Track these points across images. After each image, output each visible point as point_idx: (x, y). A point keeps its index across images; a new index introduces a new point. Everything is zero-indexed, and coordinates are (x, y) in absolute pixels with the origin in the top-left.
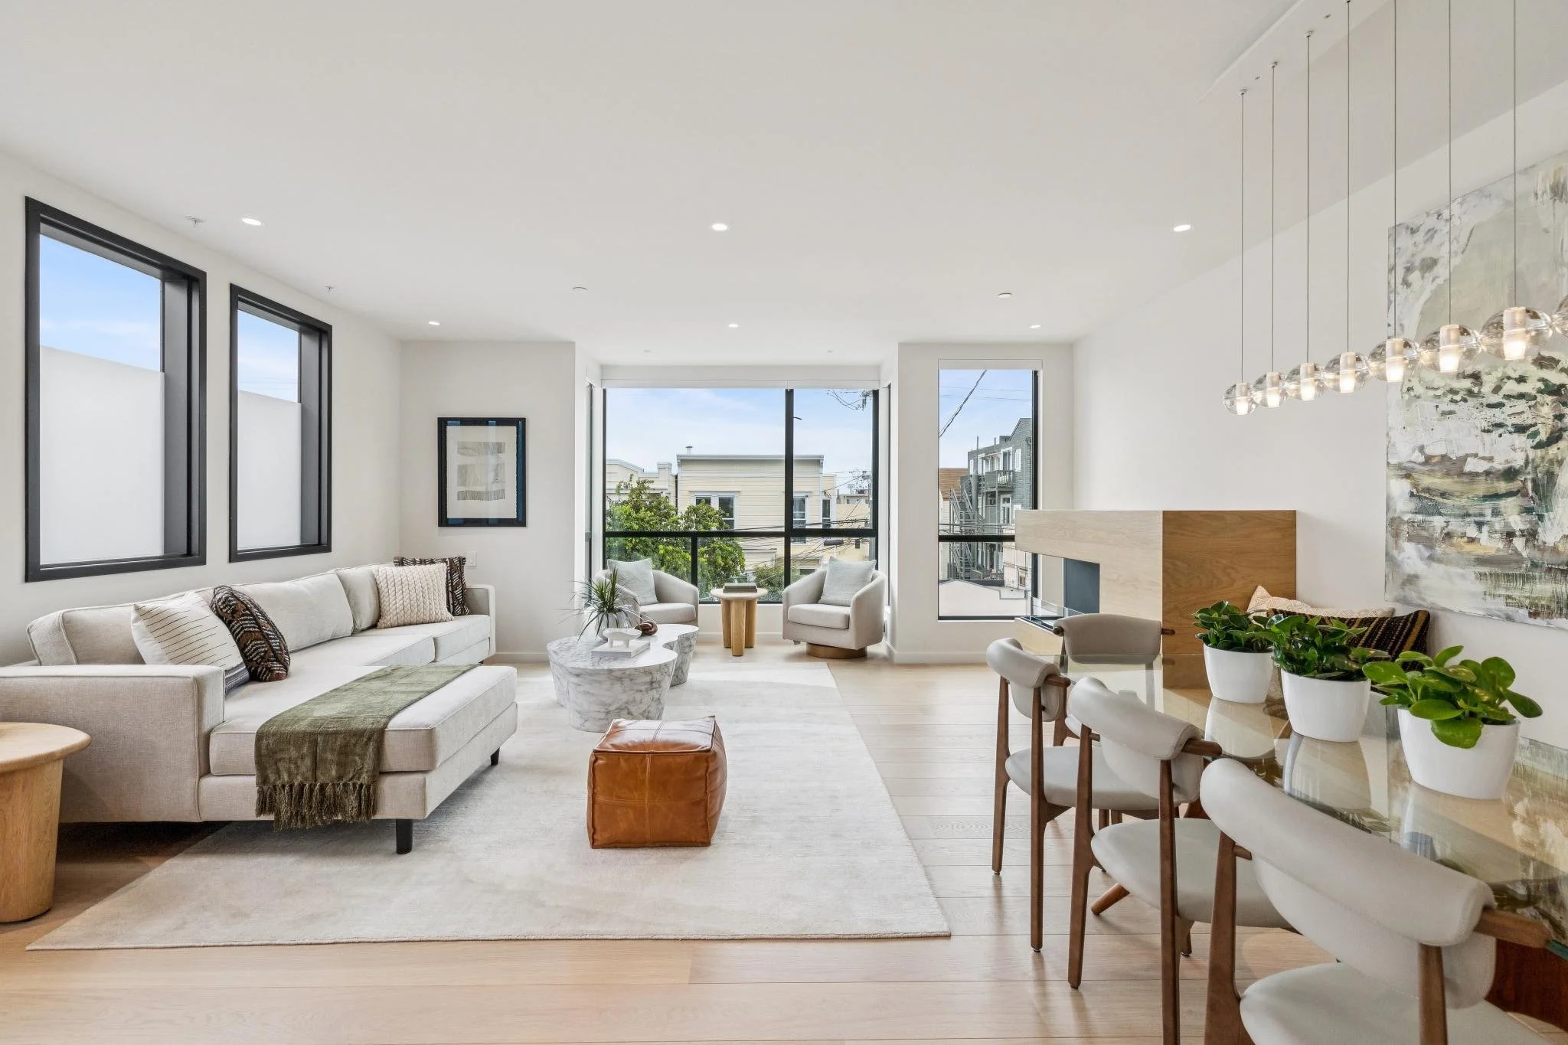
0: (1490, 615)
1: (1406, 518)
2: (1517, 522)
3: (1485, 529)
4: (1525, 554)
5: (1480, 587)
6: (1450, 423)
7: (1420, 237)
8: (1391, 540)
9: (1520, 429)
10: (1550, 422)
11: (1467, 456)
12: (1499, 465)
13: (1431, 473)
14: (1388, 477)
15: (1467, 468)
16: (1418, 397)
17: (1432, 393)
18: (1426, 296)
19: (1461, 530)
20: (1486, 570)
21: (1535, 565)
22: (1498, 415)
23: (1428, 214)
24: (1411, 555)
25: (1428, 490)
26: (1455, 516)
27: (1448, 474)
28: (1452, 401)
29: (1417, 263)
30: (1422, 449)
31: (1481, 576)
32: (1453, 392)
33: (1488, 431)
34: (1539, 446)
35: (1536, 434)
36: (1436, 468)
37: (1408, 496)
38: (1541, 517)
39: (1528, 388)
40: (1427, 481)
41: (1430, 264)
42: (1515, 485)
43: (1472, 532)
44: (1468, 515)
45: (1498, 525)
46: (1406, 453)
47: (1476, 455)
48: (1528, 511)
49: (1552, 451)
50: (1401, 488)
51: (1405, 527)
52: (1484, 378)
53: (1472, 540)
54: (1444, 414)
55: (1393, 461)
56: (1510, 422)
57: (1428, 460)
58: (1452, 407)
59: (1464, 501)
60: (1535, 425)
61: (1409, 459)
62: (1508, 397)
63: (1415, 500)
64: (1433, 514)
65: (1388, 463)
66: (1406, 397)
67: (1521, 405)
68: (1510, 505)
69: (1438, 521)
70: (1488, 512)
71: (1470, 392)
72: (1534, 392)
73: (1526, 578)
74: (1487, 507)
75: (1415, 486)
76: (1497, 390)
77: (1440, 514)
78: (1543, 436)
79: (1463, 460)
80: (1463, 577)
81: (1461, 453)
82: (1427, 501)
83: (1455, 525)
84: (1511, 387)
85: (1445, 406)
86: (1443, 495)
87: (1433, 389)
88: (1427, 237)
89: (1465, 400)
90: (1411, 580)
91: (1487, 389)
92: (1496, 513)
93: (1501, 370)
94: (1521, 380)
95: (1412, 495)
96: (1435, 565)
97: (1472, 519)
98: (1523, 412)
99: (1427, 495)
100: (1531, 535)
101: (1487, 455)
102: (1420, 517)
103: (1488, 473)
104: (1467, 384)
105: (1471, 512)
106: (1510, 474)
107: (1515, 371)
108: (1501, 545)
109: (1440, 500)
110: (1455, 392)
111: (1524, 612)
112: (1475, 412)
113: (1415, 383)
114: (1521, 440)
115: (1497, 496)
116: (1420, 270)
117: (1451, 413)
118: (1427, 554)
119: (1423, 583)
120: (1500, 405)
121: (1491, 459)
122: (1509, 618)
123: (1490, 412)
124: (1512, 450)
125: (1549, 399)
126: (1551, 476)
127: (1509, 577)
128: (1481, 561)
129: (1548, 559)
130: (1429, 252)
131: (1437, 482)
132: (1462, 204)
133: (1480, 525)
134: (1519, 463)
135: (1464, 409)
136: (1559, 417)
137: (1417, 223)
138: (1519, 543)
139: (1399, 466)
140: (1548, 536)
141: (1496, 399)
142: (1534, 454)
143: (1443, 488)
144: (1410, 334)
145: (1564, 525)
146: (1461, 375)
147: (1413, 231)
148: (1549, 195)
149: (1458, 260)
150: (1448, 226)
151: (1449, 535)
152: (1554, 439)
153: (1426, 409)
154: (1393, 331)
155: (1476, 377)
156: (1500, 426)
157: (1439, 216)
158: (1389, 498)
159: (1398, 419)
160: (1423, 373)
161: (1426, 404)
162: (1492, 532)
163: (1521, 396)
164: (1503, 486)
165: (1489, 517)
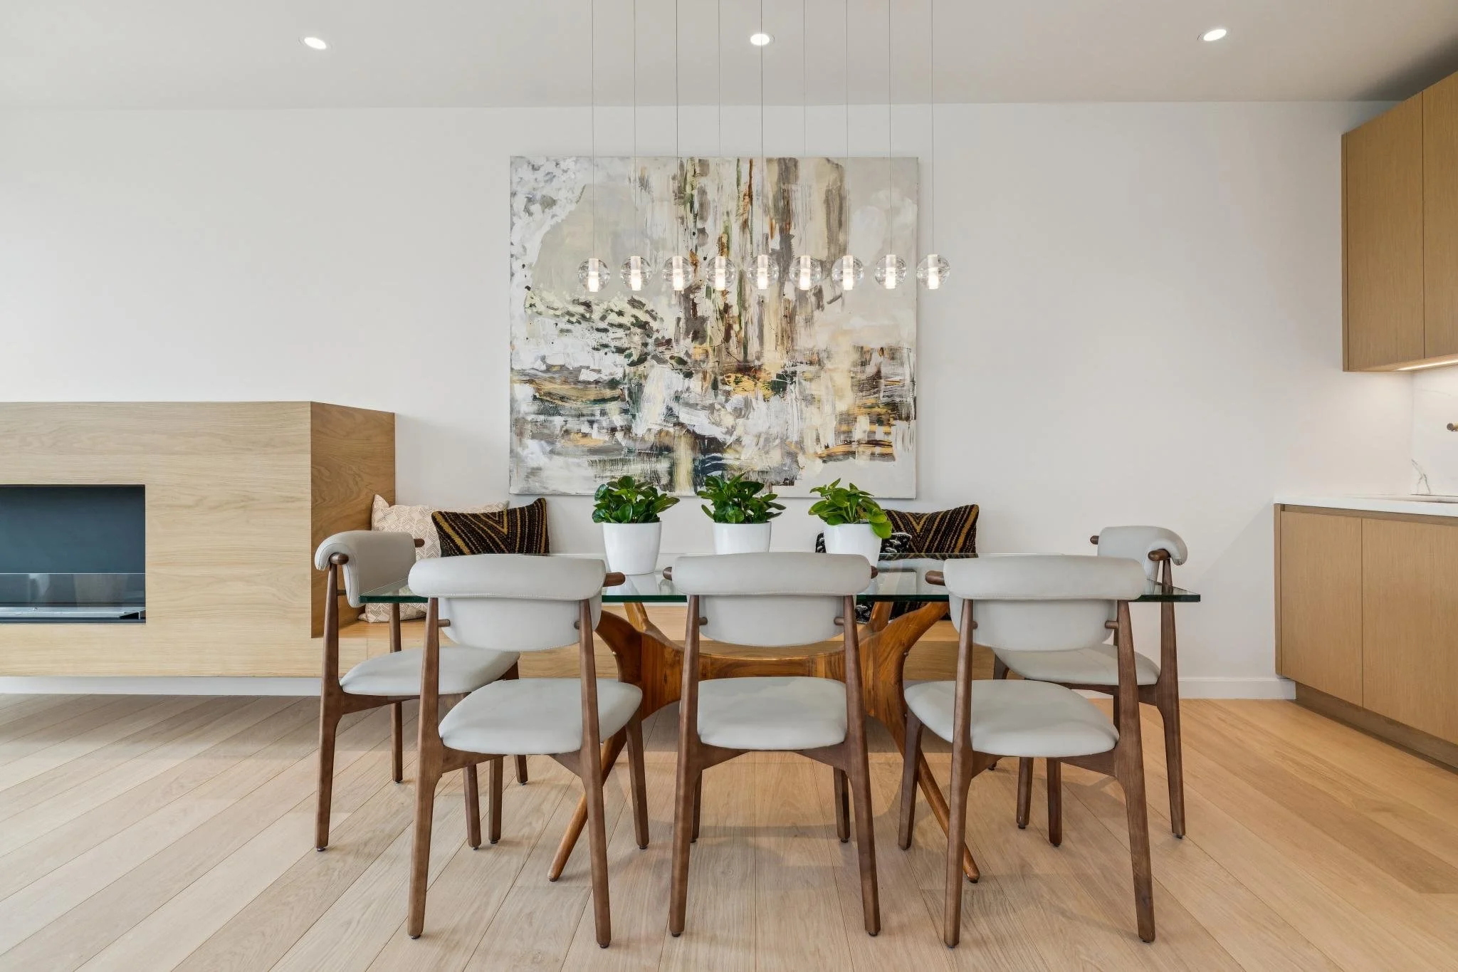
1: (529, 418)
2: (618, 420)
3: (595, 426)
4: (623, 444)
5: (592, 472)
6: (567, 339)
7: (540, 175)
8: (515, 438)
9: (620, 350)
10: (639, 347)
11: (582, 367)
12: (605, 377)
13: (552, 380)
14: (512, 382)
15: (581, 378)
16: (540, 314)
17: (552, 312)
18: (546, 228)
19: (576, 428)
20: (596, 458)
21: (630, 451)
22: (605, 339)
23: (548, 160)
24: (534, 451)
25: (549, 394)
26: (572, 416)
27: (565, 382)
28: (569, 321)
29: (538, 197)
30: (543, 359)
31: (593, 463)
32: (570, 314)
33: (597, 349)
34: (632, 364)
35: (630, 356)
36: (556, 376)
37: (531, 399)
38: (634, 416)
39: (626, 320)
40: (548, 387)
41: (549, 203)
42: (617, 392)
43: (585, 428)
44: (583, 415)
45: (605, 423)
46: (529, 361)
47: (588, 368)
48: (625, 411)
49: (641, 368)
50: (526, 391)
51: (529, 427)
52: (594, 307)
53: (585, 435)
54: (562, 331)
55: (517, 367)
56: (613, 344)
57: (549, 368)
58: (569, 326)
59: (579, 404)
60: (630, 348)
61: (532, 367)
62: (612, 325)
63: (538, 403)
64: (553, 415)
65: (512, 369)
66: (529, 311)
67: (620, 333)
68: (613, 407)
69: (558, 421)
70: (598, 413)
71: (583, 316)
72: (629, 325)
73: (625, 462)
74: (597, 409)
75: (538, 390)
76: (603, 318)
77: (560, 415)
78: (635, 358)
79: (579, 370)
80: (579, 465)
81: (577, 365)
82: (548, 404)
83: (573, 424)
84: (613, 318)
85: (563, 325)
86: (562, 398)
87: (553, 309)
88: (547, 178)
89: (579, 323)
90: (535, 472)
91: (596, 316)
92: (603, 413)
93: (606, 303)
94: (620, 313)
95: (535, 398)
96: (555, 457)
97: (586, 418)
98: (621, 338)
99: (548, 399)
100: (627, 430)
101: (597, 368)
102: (542, 418)
103: (597, 382)
104: (581, 309)
105: (585, 412)
106: (613, 384)
107: (616, 306)
108: (607, 438)
109: (560, 403)
110: (572, 315)
112: (588, 334)
113: (536, 300)
114: (620, 359)
115: (604, 400)
116: (541, 204)
117: (568, 331)
118: (548, 448)
119: (544, 474)
120: (605, 330)
121: (599, 371)
123: (598, 335)
124: (614, 366)
125: (639, 331)
126: (640, 386)
127: (614, 462)
128: (593, 451)
129: (638, 446)
130: (549, 191)
131: (557, 387)
132: (576, 162)
133: (591, 423)
134: (619, 376)
135: (576, 328)
136: (645, 345)
137: (537, 162)
138: (619, 435)
139: (522, 373)
140: (639, 429)
141: (603, 325)
142: (629, 370)
143: (562, 393)
144: (532, 257)
145: (649, 421)
146: (576, 302)
147: (535, 168)
148: (638, 184)
149: (573, 207)
150: (564, 178)
151: (567, 432)
152: (642, 360)
153: (547, 325)
154: (517, 250)
155: (587, 305)
156: (606, 346)
157: (557, 164)
158: (513, 401)
159: (521, 330)
160: (545, 294)
161: (547, 320)
162: (600, 428)
163: (620, 326)
164: (608, 393)
165: (598, 417)
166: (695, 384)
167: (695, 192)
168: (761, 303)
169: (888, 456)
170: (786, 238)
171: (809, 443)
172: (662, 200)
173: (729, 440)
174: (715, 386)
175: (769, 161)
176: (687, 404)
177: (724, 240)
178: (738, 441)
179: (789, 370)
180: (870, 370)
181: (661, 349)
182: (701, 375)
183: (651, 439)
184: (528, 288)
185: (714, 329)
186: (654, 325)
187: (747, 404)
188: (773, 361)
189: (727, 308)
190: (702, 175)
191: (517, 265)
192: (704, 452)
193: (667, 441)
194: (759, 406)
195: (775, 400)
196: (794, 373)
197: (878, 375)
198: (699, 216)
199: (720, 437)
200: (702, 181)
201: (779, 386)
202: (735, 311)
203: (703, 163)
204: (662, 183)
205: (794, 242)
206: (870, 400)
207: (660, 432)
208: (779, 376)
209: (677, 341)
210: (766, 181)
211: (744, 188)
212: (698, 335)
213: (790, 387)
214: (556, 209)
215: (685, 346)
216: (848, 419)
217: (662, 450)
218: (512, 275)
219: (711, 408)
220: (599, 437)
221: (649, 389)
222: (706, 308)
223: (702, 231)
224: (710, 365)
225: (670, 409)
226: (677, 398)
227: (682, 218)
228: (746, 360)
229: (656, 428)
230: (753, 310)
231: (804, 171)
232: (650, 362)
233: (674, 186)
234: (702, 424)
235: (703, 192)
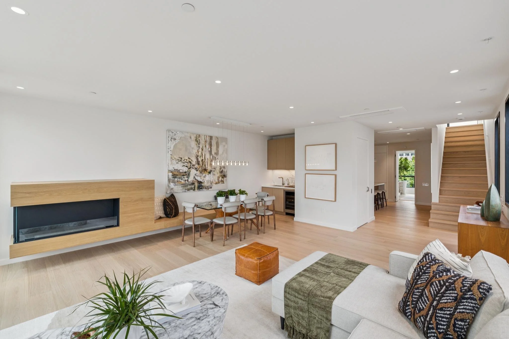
0: (183, 192)
1: (171, 179)
2: (186, 179)
5: (182, 188)
7: (173, 134)
8: (169, 183)
9: (187, 166)
12: (184, 171)
14: (168, 172)
15: (180, 171)
16: (173, 159)
17: (175, 159)
18: (174, 144)
20: (183, 186)
21: (188, 184)
22: (184, 164)
24: (172, 185)
25: (175, 174)
27: (177, 172)
28: (178, 161)
29: (173, 138)
30: (174, 168)
32: (178, 160)
34: (188, 169)
35: (188, 167)
38: (189, 178)
39: (188, 161)
40: (174, 173)
41: (175, 139)
42: (186, 174)
43: (181, 180)
44: (180, 178)
45: (184, 179)
46: (171, 168)
47: (181, 169)
48: (187, 177)
49: (190, 169)
50: (170, 174)
51: (171, 180)
52: (182, 159)
53: (181, 182)
54: (177, 163)
55: (169, 169)
57: (175, 170)
58: (178, 162)
59: (180, 176)
66: (171, 159)
67: (187, 163)
68: (185, 176)
69: (176, 179)
71: (181, 160)
73: (187, 186)
74: (183, 177)
75: (173, 174)
76: (184, 161)
78: (189, 168)
79: (180, 170)
80: (179, 187)
81: (179, 169)
82: (174, 176)
83: (179, 180)
84: (185, 161)
85: (177, 162)
86: (177, 175)
90: (172, 189)
91: (183, 160)
92: (184, 178)
93: (184, 158)
94: (187, 160)
96: (176, 186)
100: (188, 180)
101: (183, 169)
102: (173, 179)
103: (183, 172)
104: (180, 159)
106: (185, 172)
108: (184, 182)
110: (179, 160)
111: (187, 190)
112: (181, 163)
113: (173, 157)
114: (186, 168)
115: (184, 175)
118: (174, 184)
119: (174, 189)
120: (184, 163)
121: (183, 170)
122: (185, 192)
123: (183, 164)
124: (185, 169)
125: (190, 163)
126: (190, 173)
128: (182, 184)
129: (189, 183)
130: (175, 137)
131: (176, 173)
132: (180, 132)
133: (182, 179)
134: (186, 171)
135: (180, 163)
136: (191, 165)
137: (173, 131)
138: (186, 181)
139: (170, 170)
140: (189, 180)
141: (184, 162)
142: (188, 170)
143: (177, 174)
144: (172, 149)
145: (191, 179)
146: (179, 158)
147: (172, 133)
148: (189, 138)
149: (179, 141)
150: (178, 135)
151: (178, 181)
152: (190, 168)
153: (174, 162)
154: (169, 147)
155: (181, 158)
156: (184, 166)
157: (176, 132)
158: (168, 176)
159: (170, 163)
160: (174, 156)
161: (174, 161)
162: (183, 180)
163: (187, 162)
164: (185, 174)
165: (183, 178)
166: (198, 172)
167: (198, 140)
168: (208, 159)
169: (224, 183)
170: (211, 149)
171: (214, 181)
172: (193, 141)
173: (203, 181)
174: (201, 173)
175: (209, 136)
176: (197, 176)
177: (202, 148)
178: (204, 181)
179: (211, 170)
180: (222, 170)
181: (193, 166)
182: (199, 171)
183: (191, 182)
184: (171, 155)
185: (201, 163)
186: (192, 162)
187: (206, 175)
188: (209, 168)
189: (203, 159)
190: (199, 137)
191: (169, 150)
192: (199, 184)
193: (194, 182)
194: (207, 176)
195: (209, 175)
196: (212, 170)
197: (222, 171)
198: (199, 144)
199: (202, 181)
200: (199, 138)
201: (210, 173)
202: (204, 160)
203: (199, 135)
204: (193, 138)
205: (212, 149)
206: (221, 174)
207: (193, 180)
208: (210, 171)
209: (195, 165)
210: (208, 139)
211: (205, 140)
212: (199, 164)
213: (211, 173)
214: (176, 140)
215: (197, 166)
216: (219, 178)
217: (193, 184)
218: (168, 152)
219: (200, 176)
220: (183, 182)
221: (191, 173)
222: (200, 159)
223: (199, 147)
224: (200, 169)
225: (194, 177)
226: (195, 175)
227: (196, 144)
228: (205, 168)
229: (192, 180)
230: (206, 160)
231: (213, 138)
232: (191, 168)
233: (195, 138)
234: (199, 179)
235: (199, 140)
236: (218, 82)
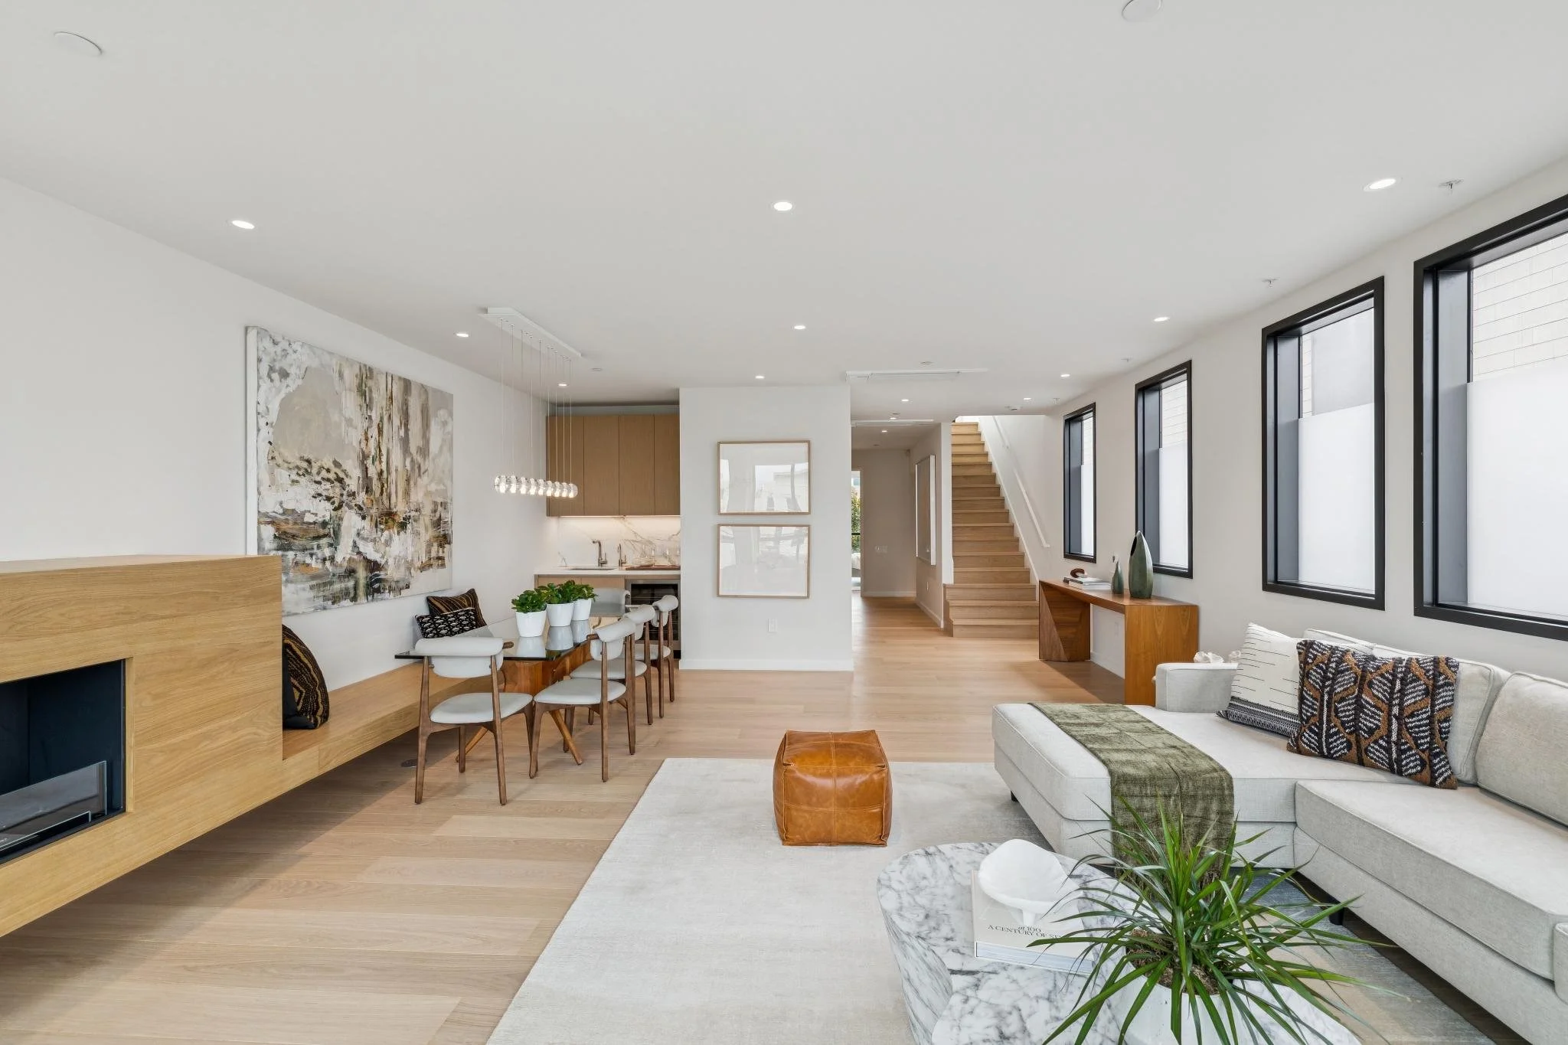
0: (316, 609)
2: (327, 552)
3: (314, 557)
4: (331, 570)
5: (312, 594)
6: (296, 488)
7: (278, 349)
9: (328, 499)
10: (340, 497)
11: (306, 511)
12: (320, 519)
13: (287, 521)
14: (259, 523)
15: (306, 519)
16: (279, 466)
17: (286, 465)
18: (282, 395)
19: (302, 559)
20: (314, 583)
21: (333, 575)
22: (321, 489)
23: (283, 339)
25: (285, 533)
26: (300, 550)
27: (294, 523)
28: (297, 474)
29: (277, 368)
30: (281, 503)
31: (312, 588)
32: (298, 467)
33: (315, 497)
34: (334, 509)
35: (332, 502)
36: (289, 518)
37: (273, 537)
38: (336, 548)
39: (332, 476)
40: (284, 527)
41: (284, 375)
42: (326, 531)
43: (307, 560)
44: (307, 550)
45: (320, 554)
46: (271, 507)
47: (309, 511)
48: (331, 545)
49: (339, 512)
50: (269, 531)
52: (313, 464)
53: (308, 565)
54: (293, 481)
55: (263, 510)
56: (324, 493)
57: (285, 512)
58: (297, 478)
59: (303, 541)
60: (333, 497)
61: (272, 510)
62: (323, 479)
63: (277, 540)
64: (288, 550)
65: (259, 512)
66: (271, 463)
67: (328, 485)
68: (324, 541)
69: (291, 554)
70: (315, 547)
71: (306, 470)
72: (333, 479)
73: (331, 583)
74: (315, 543)
75: (278, 530)
76: (318, 473)
77: (292, 550)
78: (336, 504)
79: (304, 513)
80: (304, 589)
81: (301, 509)
82: (284, 540)
83: (300, 557)
84: (324, 473)
85: (294, 477)
86: (294, 536)
87: (287, 462)
88: (283, 353)
89: (304, 475)
91: (314, 471)
92: (319, 547)
93: (320, 461)
94: (328, 471)
95: (275, 537)
96: (289, 585)
97: (308, 552)
98: (328, 490)
99: (284, 537)
100: (332, 559)
101: (314, 512)
102: (280, 553)
103: (315, 523)
104: (305, 465)
105: (307, 547)
106: (324, 524)
107: (326, 465)
108: (320, 566)
109: (292, 540)
110: (300, 469)
111: (330, 603)
112: (310, 484)
113: (276, 454)
114: (328, 505)
115: (318, 537)
116: (279, 374)
117: (297, 482)
120: (319, 483)
121: (316, 515)
122: (325, 608)
123: (316, 486)
124: (323, 511)
125: (340, 484)
126: (339, 525)
127: (325, 584)
128: (314, 577)
129: (338, 571)
130: (282, 364)
131: (289, 528)
132: (302, 346)
133: (312, 555)
134: (327, 518)
135: (302, 480)
136: (342, 495)
137: (278, 339)
138: (328, 563)
139: (266, 515)
140: (339, 559)
141: (318, 479)
142: (334, 513)
143: (294, 532)
144: (273, 417)
145: (344, 553)
146: (302, 458)
147: (275, 343)
148: (337, 375)
149: (300, 382)
150: (294, 356)
151: (297, 563)
152: (340, 507)
153: (283, 476)
154: (262, 409)
155: (309, 462)
156: (320, 495)
157: (290, 344)
158: (260, 539)
159: (266, 478)
160: (282, 450)
161: (283, 472)
162: (317, 559)
163: (328, 480)
164: (322, 532)
165: (315, 550)
166: (367, 524)
167: (367, 389)
168: (397, 470)
169: (443, 565)
170: (407, 430)
171: (416, 559)
172: (350, 390)
173: (383, 562)
174: (376, 526)
175: (400, 378)
176: (363, 539)
177: (381, 426)
178: (387, 562)
179: (408, 514)
180: (438, 515)
181: (351, 498)
182: (369, 518)
183: (345, 564)
184: (270, 443)
185: (376, 486)
186: (347, 481)
187: (391, 537)
188: (400, 508)
189: (382, 472)
190: (371, 379)
191: (262, 422)
192: (372, 571)
193: (353, 565)
194: (396, 537)
195: (402, 533)
196: (410, 516)
197: (440, 519)
198: (369, 407)
199: (378, 560)
200: (370, 383)
201: (403, 526)
202: (385, 475)
203: (371, 370)
204: (350, 377)
205: (410, 433)
206: (437, 534)
207: (350, 559)
208: (404, 519)
209: (358, 493)
210: (397, 390)
211: (389, 392)
212: (368, 490)
213: (408, 525)
214: (289, 381)
215: (362, 498)
216: (430, 545)
217: (351, 572)
218: (259, 430)
219: (374, 541)
220: (316, 566)
221: (345, 524)
222: (373, 472)
223: (370, 417)
224: (374, 511)
225: (355, 542)
226: (358, 534)
227: (360, 406)
228: (390, 508)
229: (348, 556)
230: (393, 474)
231: (414, 391)
232: (345, 508)
233: (356, 382)
234: (370, 551)
235: (371, 391)
236: (783, 206)
